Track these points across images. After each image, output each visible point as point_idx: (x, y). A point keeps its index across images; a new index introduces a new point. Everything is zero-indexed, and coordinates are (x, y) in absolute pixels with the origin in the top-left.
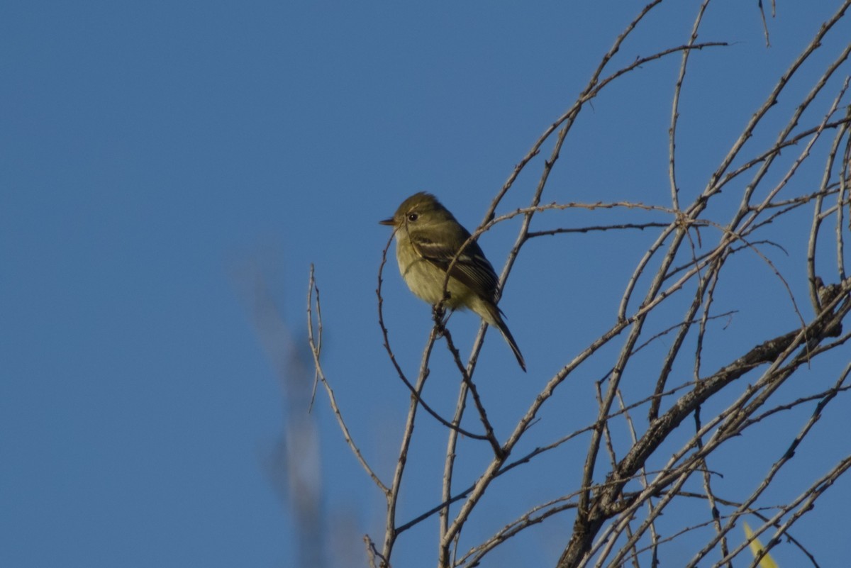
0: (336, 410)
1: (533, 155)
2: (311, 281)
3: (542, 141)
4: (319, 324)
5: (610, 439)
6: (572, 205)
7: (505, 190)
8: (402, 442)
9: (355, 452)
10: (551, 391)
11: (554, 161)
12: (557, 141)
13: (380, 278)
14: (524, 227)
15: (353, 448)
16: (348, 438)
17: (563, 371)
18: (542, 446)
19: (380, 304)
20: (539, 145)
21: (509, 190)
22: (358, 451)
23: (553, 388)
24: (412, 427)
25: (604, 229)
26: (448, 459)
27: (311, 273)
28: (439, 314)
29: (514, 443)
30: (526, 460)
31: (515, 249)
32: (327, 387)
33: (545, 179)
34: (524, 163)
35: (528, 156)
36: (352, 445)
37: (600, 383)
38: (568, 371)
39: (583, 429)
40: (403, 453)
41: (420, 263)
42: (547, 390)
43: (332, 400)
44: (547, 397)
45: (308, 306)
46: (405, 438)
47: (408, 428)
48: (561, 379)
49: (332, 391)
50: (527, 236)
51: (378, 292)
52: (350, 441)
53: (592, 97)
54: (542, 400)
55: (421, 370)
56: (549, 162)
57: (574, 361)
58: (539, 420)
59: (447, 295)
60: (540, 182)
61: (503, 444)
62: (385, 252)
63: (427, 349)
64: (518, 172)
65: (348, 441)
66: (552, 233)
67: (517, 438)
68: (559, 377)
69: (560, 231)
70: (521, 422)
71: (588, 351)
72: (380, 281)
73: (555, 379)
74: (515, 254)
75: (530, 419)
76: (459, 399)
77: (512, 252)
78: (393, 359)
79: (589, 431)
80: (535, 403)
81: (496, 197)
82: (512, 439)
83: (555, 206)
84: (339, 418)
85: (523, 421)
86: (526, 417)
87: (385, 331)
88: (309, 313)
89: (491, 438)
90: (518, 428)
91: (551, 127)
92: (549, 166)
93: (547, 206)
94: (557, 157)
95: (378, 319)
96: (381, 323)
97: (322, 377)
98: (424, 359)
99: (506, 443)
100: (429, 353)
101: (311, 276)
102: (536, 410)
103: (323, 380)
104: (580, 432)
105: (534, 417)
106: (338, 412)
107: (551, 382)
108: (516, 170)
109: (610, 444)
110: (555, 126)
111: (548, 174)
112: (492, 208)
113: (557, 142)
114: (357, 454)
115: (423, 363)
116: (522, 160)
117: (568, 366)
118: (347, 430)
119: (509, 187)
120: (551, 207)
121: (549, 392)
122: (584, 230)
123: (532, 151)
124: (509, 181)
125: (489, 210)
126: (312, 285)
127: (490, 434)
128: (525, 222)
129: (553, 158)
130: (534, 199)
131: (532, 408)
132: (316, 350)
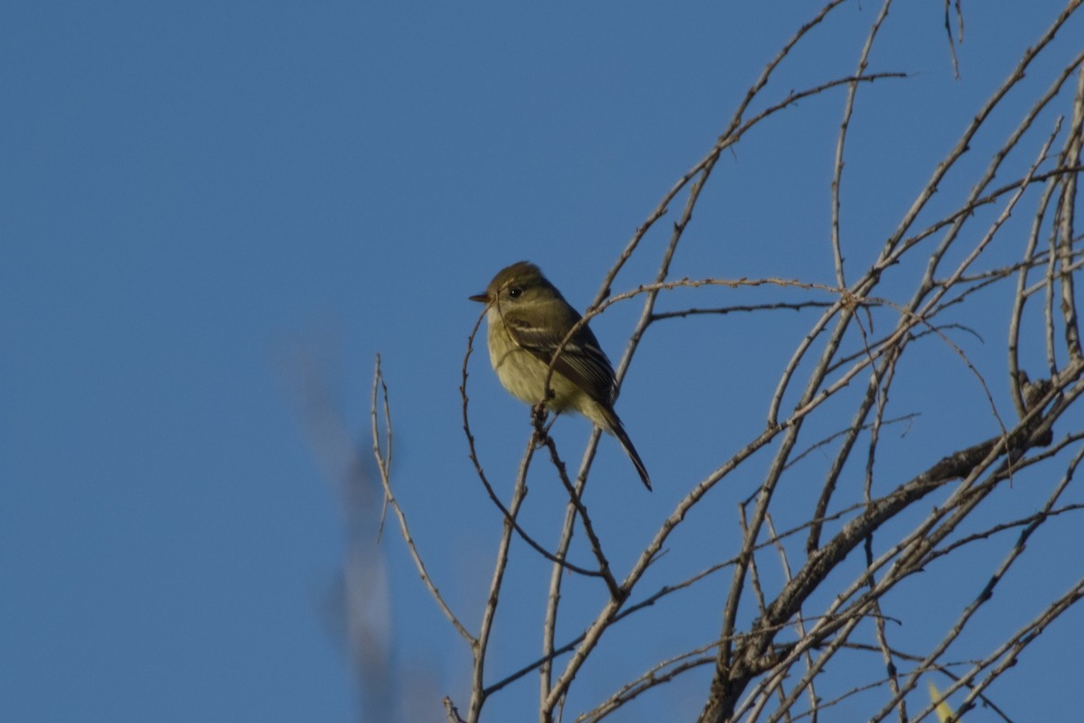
0: (407, 539)
1: (659, 215)
2: (376, 375)
3: (671, 198)
4: (389, 430)
5: (757, 575)
6: (708, 281)
7: (624, 260)
9: (433, 592)
10: (683, 516)
11: (686, 222)
12: (690, 197)
13: (464, 371)
14: (647, 307)
15: (430, 588)
16: (423, 573)
17: (697, 490)
18: (670, 585)
19: (465, 405)
20: (666, 203)
21: (628, 260)
22: (436, 591)
23: (685, 511)
24: (505, 561)
25: (749, 309)
26: (551, 602)
27: (377, 365)
28: (540, 417)
29: (635, 581)
30: (650, 602)
31: (636, 335)
32: (397, 509)
33: (674, 247)
34: (648, 225)
35: (653, 216)
36: (428, 583)
37: (744, 505)
38: (704, 490)
39: (723, 563)
40: (493, 594)
41: (516, 355)
42: (677, 514)
43: (404, 527)
44: (677, 522)
45: (373, 407)
46: (497, 574)
47: (500, 562)
48: (695, 500)
49: (403, 514)
50: (651, 318)
51: (463, 390)
52: (426, 578)
53: (734, 142)
54: (671, 526)
55: (517, 488)
56: (679, 224)
57: (712, 478)
58: (667, 551)
59: (550, 394)
60: (668, 249)
61: (621, 582)
62: (471, 339)
63: (524, 461)
64: (639, 238)
65: (423, 578)
66: (683, 314)
67: (640, 574)
68: (692, 497)
69: (693, 312)
70: (644, 554)
71: (730, 465)
72: (465, 376)
73: (688, 500)
74: (636, 342)
75: (656, 551)
76: (565, 524)
77: (632, 339)
78: (481, 474)
79: (731, 565)
80: (662, 530)
81: (612, 269)
82: (633, 575)
83: (687, 282)
84: (412, 549)
85: (647, 552)
86: (650, 548)
87: (471, 439)
88: (374, 416)
89: (605, 574)
90: (640, 562)
91: (682, 180)
92: (679, 229)
93: (677, 282)
94: (689, 218)
95: (463, 424)
96: (466, 429)
97: (390, 497)
98: (521, 474)
99: (625, 581)
101: (376, 369)
102: (663, 539)
103: (391, 501)
104: (719, 567)
105: (660, 547)
106: (411, 541)
107: (682, 504)
108: (637, 234)
109: (757, 583)
110: (687, 179)
111: (677, 239)
112: (607, 283)
113: (689, 199)
114: (435, 595)
115: (519, 479)
116: (645, 222)
117: (704, 484)
118: (422, 564)
119: (629, 256)
120: (682, 284)
121: (679, 517)
122: (724, 311)
123: (658, 210)
124: (628, 248)
125: (603, 287)
126: (377, 381)
127: (604, 569)
128: (649, 301)
129: (685, 220)
130: (660, 271)
131: (658, 537)
132: (384, 465)
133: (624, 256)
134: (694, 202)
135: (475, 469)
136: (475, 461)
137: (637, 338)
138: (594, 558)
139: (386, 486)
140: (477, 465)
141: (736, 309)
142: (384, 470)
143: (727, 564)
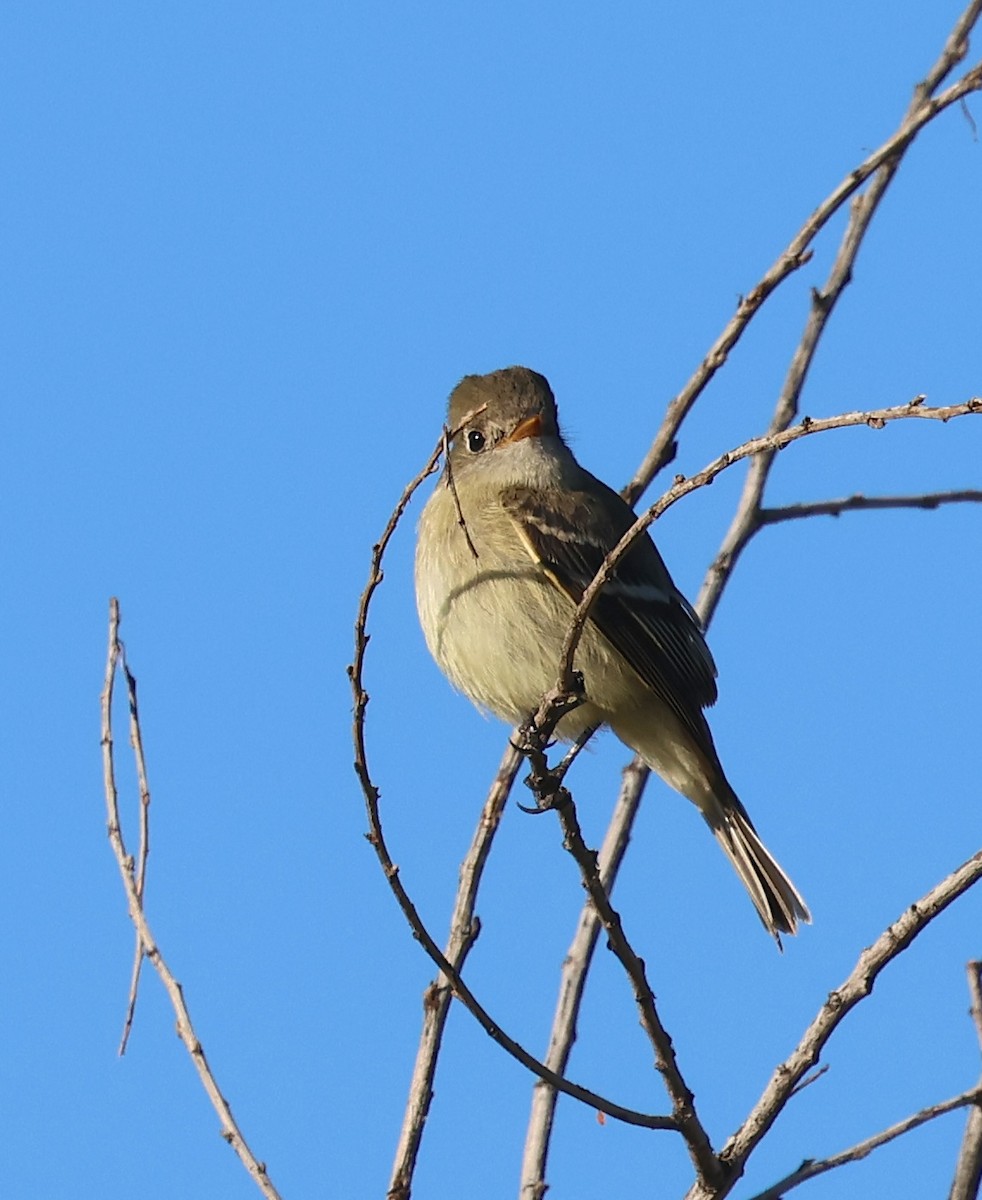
0: (192, 1046)
1: (791, 267)
2: (111, 651)
3: (820, 223)
4: (142, 782)
7: (710, 373)
8: (397, 1141)
9: (254, 1172)
10: (870, 981)
11: (839, 290)
12: (850, 228)
13: (361, 629)
14: (749, 492)
15: (249, 1163)
16: (230, 1129)
17: (908, 918)
18: (819, 1157)
19: (361, 710)
20: (810, 236)
21: (719, 372)
22: (262, 1170)
23: (876, 969)
24: (428, 1096)
27: (112, 626)
29: (754, 1140)
31: (724, 558)
32: (164, 974)
33: (812, 347)
34: (767, 289)
35: (778, 268)
36: (242, 1151)
38: (923, 921)
39: (946, 1103)
40: (399, 1176)
42: (856, 977)
43: (181, 1016)
44: (857, 998)
45: (105, 728)
46: (408, 1129)
47: (415, 1100)
48: (901, 944)
49: (179, 987)
50: (761, 517)
51: (356, 674)
52: (237, 1139)
53: (969, 90)
54: (842, 1008)
55: (456, 921)
56: (823, 294)
57: (940, 890)
58: (824, 1071)
59: (572, 682)
60: (799, 354)
61: (722, 1142)
62: (379, 551)
63: (472, 857)
64: (747, 318)
65: (230, 1138)
66: (834, 510)
67: (767, 1122)
68: (893, 937)
69: (857, 503)
70: (777, 1075)
72: (363, 641)
73: (883, 944)
74: (724, 574)
75: (806, 1067)
76: (558, 1015)
77: (713, 567)
78: (394, 880)
79: (961, 1109)
80: (822, 1016)
81: (681, 396)
82: (749, 1127)
83: (920, 408)
84: (201, 1068)
85: (785, 1071)
86: (793, 1061)
87: (372, 795)
88: (106, 747)
89: (686, 1124)
90: (768, 1095)
91: (849, 181)
92: (825, 305)
93: (896, 409)
94: (847, 278)
95: (354, 758)
96: (362, 769)
97: (149, 946)
99: (731, 1141)
100: (478, 869)
101: (112, 638)
102: (822, 1039)
103: (151, 954)
104: (935, 1114)
105: (816, 1059)
106: (199, 1051)
107: (869, 954)
108: (740, 312)
110: (859, 179)
111: (820, 329)
112: (669, 427)
113: (848, 233)
114: (259, 1179)
115: (462, 900)
116: (761, 282)
117: (922, 904)
118: (226, 1104)
119: (722, 363)
120: (909, 413)
121: (862, 984)
122: (929, 503)
123: (791, 254)
124: (718, 344)
125: (662, 435)
126: (114, 665)
127: (683, 1111)
128: (754, 475)
129: (837, 283)
130: (781, 405)
131: (811, 1034)
132: (132, 868)
133: (710, 363)
134: (859, 238)
135: (380, 867)
136: (380, 847)
137: (726, 565)
138: (661, 1082)
139: (138, 917)
140: (385, 858)
141: (957, 497)
142: (132, 878)
143: (955, 1105)
